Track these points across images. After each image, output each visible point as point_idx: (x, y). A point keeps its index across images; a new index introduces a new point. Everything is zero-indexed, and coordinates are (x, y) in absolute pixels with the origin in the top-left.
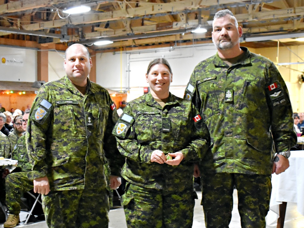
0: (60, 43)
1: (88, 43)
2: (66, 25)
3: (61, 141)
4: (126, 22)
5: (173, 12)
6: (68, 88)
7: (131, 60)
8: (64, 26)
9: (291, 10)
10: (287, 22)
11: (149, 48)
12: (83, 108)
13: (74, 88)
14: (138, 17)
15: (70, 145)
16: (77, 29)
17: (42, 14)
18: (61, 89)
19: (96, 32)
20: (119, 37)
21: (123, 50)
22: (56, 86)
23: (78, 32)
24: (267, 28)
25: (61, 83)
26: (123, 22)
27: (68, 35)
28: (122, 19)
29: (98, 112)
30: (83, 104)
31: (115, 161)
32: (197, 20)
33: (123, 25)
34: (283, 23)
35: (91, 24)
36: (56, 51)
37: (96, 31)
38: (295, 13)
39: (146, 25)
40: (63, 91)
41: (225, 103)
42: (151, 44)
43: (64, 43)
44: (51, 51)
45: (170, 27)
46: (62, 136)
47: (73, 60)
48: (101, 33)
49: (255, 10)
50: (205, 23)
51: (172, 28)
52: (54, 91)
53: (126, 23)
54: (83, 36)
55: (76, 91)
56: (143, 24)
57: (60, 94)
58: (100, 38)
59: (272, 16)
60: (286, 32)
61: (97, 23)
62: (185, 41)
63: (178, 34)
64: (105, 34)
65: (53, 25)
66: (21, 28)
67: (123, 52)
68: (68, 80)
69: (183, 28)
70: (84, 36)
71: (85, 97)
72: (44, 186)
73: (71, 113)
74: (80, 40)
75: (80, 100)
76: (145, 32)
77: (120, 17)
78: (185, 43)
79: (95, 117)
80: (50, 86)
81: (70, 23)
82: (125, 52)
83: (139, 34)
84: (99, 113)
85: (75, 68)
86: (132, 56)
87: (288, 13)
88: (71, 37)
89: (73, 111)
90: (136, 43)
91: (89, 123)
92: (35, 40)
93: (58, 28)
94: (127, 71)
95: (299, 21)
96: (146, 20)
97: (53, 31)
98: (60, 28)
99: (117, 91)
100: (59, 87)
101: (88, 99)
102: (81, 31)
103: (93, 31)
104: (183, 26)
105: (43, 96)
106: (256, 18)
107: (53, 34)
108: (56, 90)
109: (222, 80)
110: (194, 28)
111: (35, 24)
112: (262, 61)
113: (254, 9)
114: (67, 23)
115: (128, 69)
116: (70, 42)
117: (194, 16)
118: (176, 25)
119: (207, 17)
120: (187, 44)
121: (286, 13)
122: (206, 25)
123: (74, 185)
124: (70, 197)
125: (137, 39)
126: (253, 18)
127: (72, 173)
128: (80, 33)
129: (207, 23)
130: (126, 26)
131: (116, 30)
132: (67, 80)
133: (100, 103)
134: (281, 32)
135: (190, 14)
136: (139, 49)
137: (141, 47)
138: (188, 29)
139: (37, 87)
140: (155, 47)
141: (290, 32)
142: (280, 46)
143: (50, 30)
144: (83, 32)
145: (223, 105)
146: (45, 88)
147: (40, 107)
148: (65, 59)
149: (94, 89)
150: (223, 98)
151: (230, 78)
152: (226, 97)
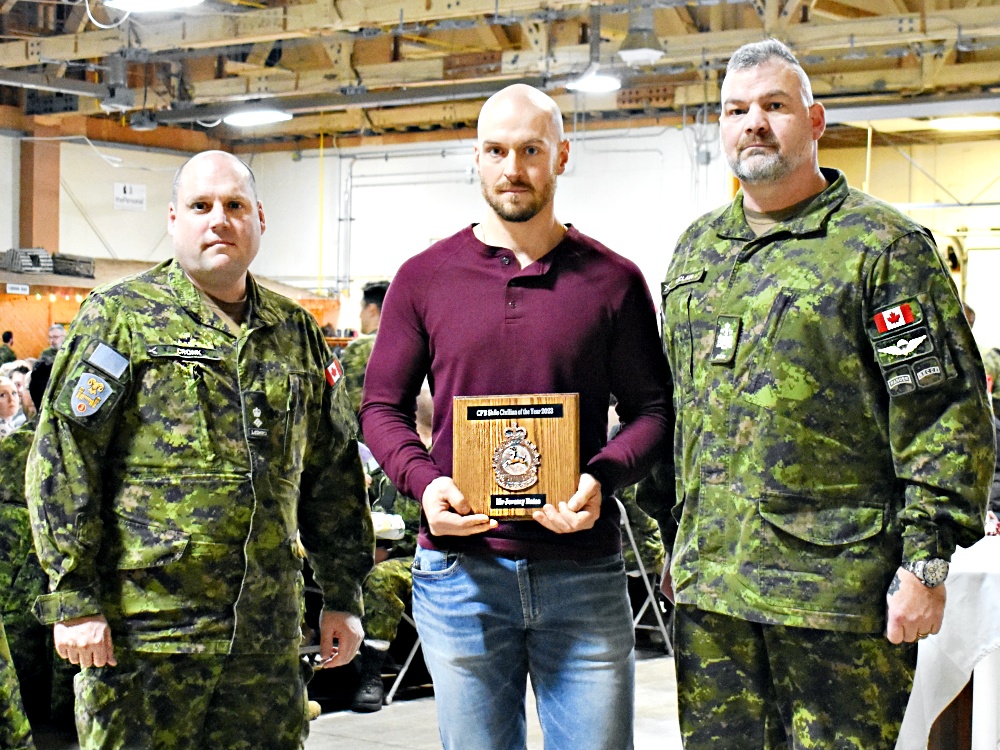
0: (104, 115)
1: (204, 118)
2: (122, 53)
3: (160, 484)
4: (337, 48)
5: (500, 17)
6: (184, 303)
7: (355, 181)
8: (113, 54)
9: (911, 21)
10: (900, 64)
11: (421, 141)
12: (235, 373)
13: (204, 306)
14: (376, 31)
15: (193, 499)
16: (165, 68)
17: (41, 12)
18: (160, 308)
19: (232, 81)
20: (318, 99)
21: (328, 145)
22: (143, 297)
23: (168, 78)
24: (831, 83)
25: (156, 287)
26: (327, 45)
27: (132, 85)
28: (320, 35)
29: (287, 390)
30: (233, 360)
32: (587, 47)
33: (327, 56)
34: (885, 66)
35: (212, 49)
36: (86, 143)
37: (236, 76)
38: (924, 30)
39: (409, 59)
40: (165, 314)
41: (711, 367)
42: (427, 127)
43: (116, 116)
44: (71, 141)
45: (492, 67)
47: (203, 205)
48: (248, 83)
49: (785, 19)
50: (612, 59)
51: (497, 70)
52: (137, 313)
53: (339, 51)
54: (186, 90)
55: (212, 316)
56: (396, 56)
57: (158, 324)
58: (247, 101)
59: (846, 39)
61: (235, 47)
64: (263, 89)
65: (77, 50)
67: (329, 151)
68: (183, 277)
69: (538, 72)
70: (190, 92)
71: (242, 332)
74: (173, 105)
75: (223, 347)
76: (404, 82)
77: (314, 29)
79: (275, 408)
80: (121, 299)
81: (135, 46)
82: (335, 150)
83: (387, 89)
84: (291, 394)
85: (211, 236)
86: (360, 167)
87: (900, 30)
88: (143, 96)
90: (376, 123)
91: (255, 427)
92: (14, 103)
93: (93, 60)
95: (941, 61)
96: (410, 41)
97: (78, 72)
98: (99, 60)
99: (305, 290)
100: (153, 301)
101: (253, 345)
102: (176, 76)
103: (220, 74)
104: (537, 65)
105: (97, 333)
107: (80, 83)
108: (143, 312)
109: (719, 284)
110: (574, 76)
111: (12, 44)
112: (868, 224)
113: (786, 13)
114: (126, 44)
115: (346, 211)
116: (137, 111)
117: (577, 31)
118: (514, 62)
119: (621, 37)
121: (896, 29)
122: (617, 65)
123: (195, 638)
124: (180, 687)
125: (378, 108)
127: (191, 596)
128: (175, 82)
129: (620, 59)
130: (336, 62)
131: (302, 74)
132: (178, 277)
133: (293, 359)
134: (877, 95)
135: (563, 24)
136: (385, 143)
137: (392, 137)
138: (556, 78)
139: (18, 268)
140: (440, 139)
141: (910, 96)
142: (875, 143)
143: (69, 68)
144: (185, 79)
145: (704, 374)
146: (103, 303)
147: (87, 371)
148: (171, 205)
149: (270, 311)
150: (708, 351)
151: (744, 280)
152: (718, 346)
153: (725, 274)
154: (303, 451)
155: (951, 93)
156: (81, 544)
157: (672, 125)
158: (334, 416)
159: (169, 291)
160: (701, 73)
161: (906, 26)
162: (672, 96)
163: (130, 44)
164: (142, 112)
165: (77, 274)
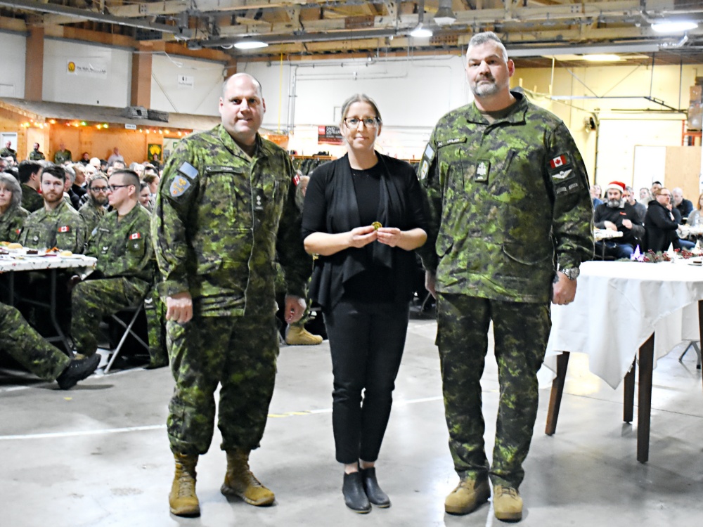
0: (176, 42)
1: (225, 45)
2: (187, 12)
3: (209, 234)
4: (292, 11)
5: (377, 0)
6: (226, 145)
7: (298, 77)
8: (182, 13)
9: (577, 7)
10: (569, 28)
11: (332, 58)
12: (249, 179)
13: (236, 146)
14: (315, 5)
15: (224, 240)
16: (206, 20)
18: (214, 146)
19: (240, 27)
20: (280, 37)
21: (285, 59)
22: (206, 141)
23: (208, 24)
24: (535, 36)
25: (213, 137)
26: (288, 11)
27: (189, 27)
28: (286, 6)
29: (273, 188)
30: (248, 173)
31: (295, 271)
32: (417, 15)
33: (287, 16)
34: (562, 28)
35: (229, 11)
36: (165, 55)
37: (239, 24)
38: (583, 12)
39: (328, 18)
41: (475, 183)
42: (334, 52)
43: (181, 42)
44: (157, 54)
45: (369, 24)
46: (211, 225)
47: (237, 101)
48: (247, 28)
49: (516, 5)
50: (429, 22)
51: (372, 25)
52: (203, 149)
53: (293, 14)
54: (216, 31)
55: (239, 152)
56: (322, 17)
57: (213, 154)
58: (245, 37)
59: (545, 15)
60: (568, 44)
61: (240, 10)
62: (394, 50)
63: (382, 37)
64: (254, 31)
65: (164, 9)
66: (106, 11)
67: (285, 62)
68: (226, 133)
69: (392, 27)
70: (218, 31)
71: (253, 160)
72: (186, 307)
73: (229, 187)
74: (209, 38)
75: (244, 166)
76: (325, 30)
77: (284, 3)
78: (394, 53)
79: (267, 196)
80: (195, 141)
81: (194, 8)
82: (288, 62)
83: (314, 33)
84: (275, 189)
85: (240, 115)
86: (300, 70)
87: (572, 11)
88: (195, 33)
89: (232, 184)
90: (309, 49)
91: (257, 205)
92: (130, 35)
93: (172, 15)
94: (290, 96)
95: (590, 27)
96: (328, 9)
97: (162, 20)
98: (175, 15)
99: (271, 131)
100: (211, 143)
101: (258, 166)
102: (212, 23)
103: (233, 23)
104: (391, 23)
105: (184, 157)
106: (518, 17)
107: (163, 25)
108: (206, 148)
109: (475, 144)
110: (411, 29)
111: (132, 6)
112: (543, 118)
113: (516, 2)
114: (190, 7)
115: (293, 93)
116: (192, 40)
117: (411, 7)
118: (381, 21)
119: (435, 11)
120: (397, 55)
121: (570, 12)
122: (431, 24)
123: (226, 308)
125: (310, 42)
126: (512, 18)
127: (224, 287)
128: (211, 26)
129: (434, 22)
130: (292, 19)
131: (274, 24)
132: (223, 133)
133: (277, 173)
134: (558, 42)
135: (406, 4)
136: (313, 59)
137: (316, 56)
138: (401, 30)
139: (130, 116)
140: (341, 58)
141: (574, 44)
142: (555, 66)
143: (158, 18)
144: (216, 25)
145: (470, 186)
146: (187, 142)
147: (178, 175)
148: (221, 98)
149: (266, 149)
150: (472, 174)
151: (488, 144)
152: (478, 173)
153: (477, 140)
154: (279, 217)
155: (594, 42)
156: (176, 257)
157: (456, 54)
158: (296, 200)
159: (219, 139)
160: (471, 29)
161: (575, 9)
162: (457, 40)
163: (191, 8)
164: (195, 41)
165: (160, 120)
